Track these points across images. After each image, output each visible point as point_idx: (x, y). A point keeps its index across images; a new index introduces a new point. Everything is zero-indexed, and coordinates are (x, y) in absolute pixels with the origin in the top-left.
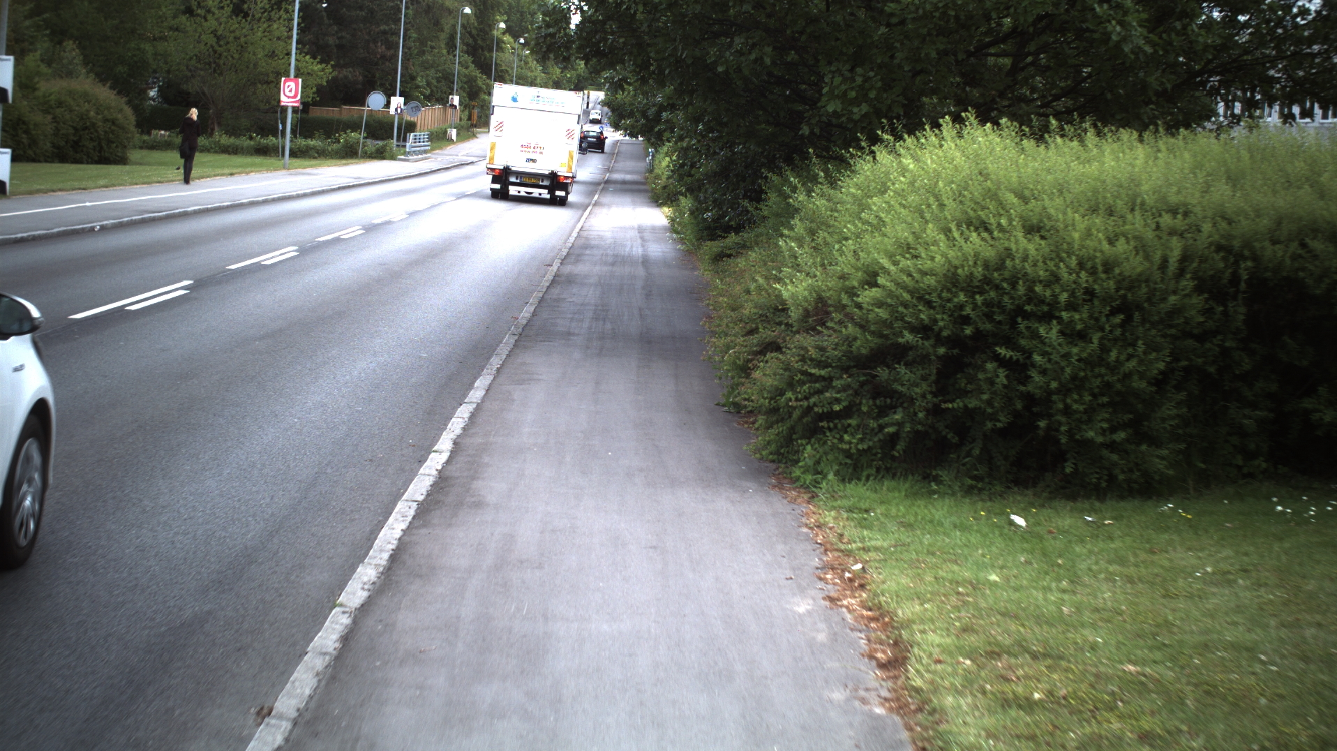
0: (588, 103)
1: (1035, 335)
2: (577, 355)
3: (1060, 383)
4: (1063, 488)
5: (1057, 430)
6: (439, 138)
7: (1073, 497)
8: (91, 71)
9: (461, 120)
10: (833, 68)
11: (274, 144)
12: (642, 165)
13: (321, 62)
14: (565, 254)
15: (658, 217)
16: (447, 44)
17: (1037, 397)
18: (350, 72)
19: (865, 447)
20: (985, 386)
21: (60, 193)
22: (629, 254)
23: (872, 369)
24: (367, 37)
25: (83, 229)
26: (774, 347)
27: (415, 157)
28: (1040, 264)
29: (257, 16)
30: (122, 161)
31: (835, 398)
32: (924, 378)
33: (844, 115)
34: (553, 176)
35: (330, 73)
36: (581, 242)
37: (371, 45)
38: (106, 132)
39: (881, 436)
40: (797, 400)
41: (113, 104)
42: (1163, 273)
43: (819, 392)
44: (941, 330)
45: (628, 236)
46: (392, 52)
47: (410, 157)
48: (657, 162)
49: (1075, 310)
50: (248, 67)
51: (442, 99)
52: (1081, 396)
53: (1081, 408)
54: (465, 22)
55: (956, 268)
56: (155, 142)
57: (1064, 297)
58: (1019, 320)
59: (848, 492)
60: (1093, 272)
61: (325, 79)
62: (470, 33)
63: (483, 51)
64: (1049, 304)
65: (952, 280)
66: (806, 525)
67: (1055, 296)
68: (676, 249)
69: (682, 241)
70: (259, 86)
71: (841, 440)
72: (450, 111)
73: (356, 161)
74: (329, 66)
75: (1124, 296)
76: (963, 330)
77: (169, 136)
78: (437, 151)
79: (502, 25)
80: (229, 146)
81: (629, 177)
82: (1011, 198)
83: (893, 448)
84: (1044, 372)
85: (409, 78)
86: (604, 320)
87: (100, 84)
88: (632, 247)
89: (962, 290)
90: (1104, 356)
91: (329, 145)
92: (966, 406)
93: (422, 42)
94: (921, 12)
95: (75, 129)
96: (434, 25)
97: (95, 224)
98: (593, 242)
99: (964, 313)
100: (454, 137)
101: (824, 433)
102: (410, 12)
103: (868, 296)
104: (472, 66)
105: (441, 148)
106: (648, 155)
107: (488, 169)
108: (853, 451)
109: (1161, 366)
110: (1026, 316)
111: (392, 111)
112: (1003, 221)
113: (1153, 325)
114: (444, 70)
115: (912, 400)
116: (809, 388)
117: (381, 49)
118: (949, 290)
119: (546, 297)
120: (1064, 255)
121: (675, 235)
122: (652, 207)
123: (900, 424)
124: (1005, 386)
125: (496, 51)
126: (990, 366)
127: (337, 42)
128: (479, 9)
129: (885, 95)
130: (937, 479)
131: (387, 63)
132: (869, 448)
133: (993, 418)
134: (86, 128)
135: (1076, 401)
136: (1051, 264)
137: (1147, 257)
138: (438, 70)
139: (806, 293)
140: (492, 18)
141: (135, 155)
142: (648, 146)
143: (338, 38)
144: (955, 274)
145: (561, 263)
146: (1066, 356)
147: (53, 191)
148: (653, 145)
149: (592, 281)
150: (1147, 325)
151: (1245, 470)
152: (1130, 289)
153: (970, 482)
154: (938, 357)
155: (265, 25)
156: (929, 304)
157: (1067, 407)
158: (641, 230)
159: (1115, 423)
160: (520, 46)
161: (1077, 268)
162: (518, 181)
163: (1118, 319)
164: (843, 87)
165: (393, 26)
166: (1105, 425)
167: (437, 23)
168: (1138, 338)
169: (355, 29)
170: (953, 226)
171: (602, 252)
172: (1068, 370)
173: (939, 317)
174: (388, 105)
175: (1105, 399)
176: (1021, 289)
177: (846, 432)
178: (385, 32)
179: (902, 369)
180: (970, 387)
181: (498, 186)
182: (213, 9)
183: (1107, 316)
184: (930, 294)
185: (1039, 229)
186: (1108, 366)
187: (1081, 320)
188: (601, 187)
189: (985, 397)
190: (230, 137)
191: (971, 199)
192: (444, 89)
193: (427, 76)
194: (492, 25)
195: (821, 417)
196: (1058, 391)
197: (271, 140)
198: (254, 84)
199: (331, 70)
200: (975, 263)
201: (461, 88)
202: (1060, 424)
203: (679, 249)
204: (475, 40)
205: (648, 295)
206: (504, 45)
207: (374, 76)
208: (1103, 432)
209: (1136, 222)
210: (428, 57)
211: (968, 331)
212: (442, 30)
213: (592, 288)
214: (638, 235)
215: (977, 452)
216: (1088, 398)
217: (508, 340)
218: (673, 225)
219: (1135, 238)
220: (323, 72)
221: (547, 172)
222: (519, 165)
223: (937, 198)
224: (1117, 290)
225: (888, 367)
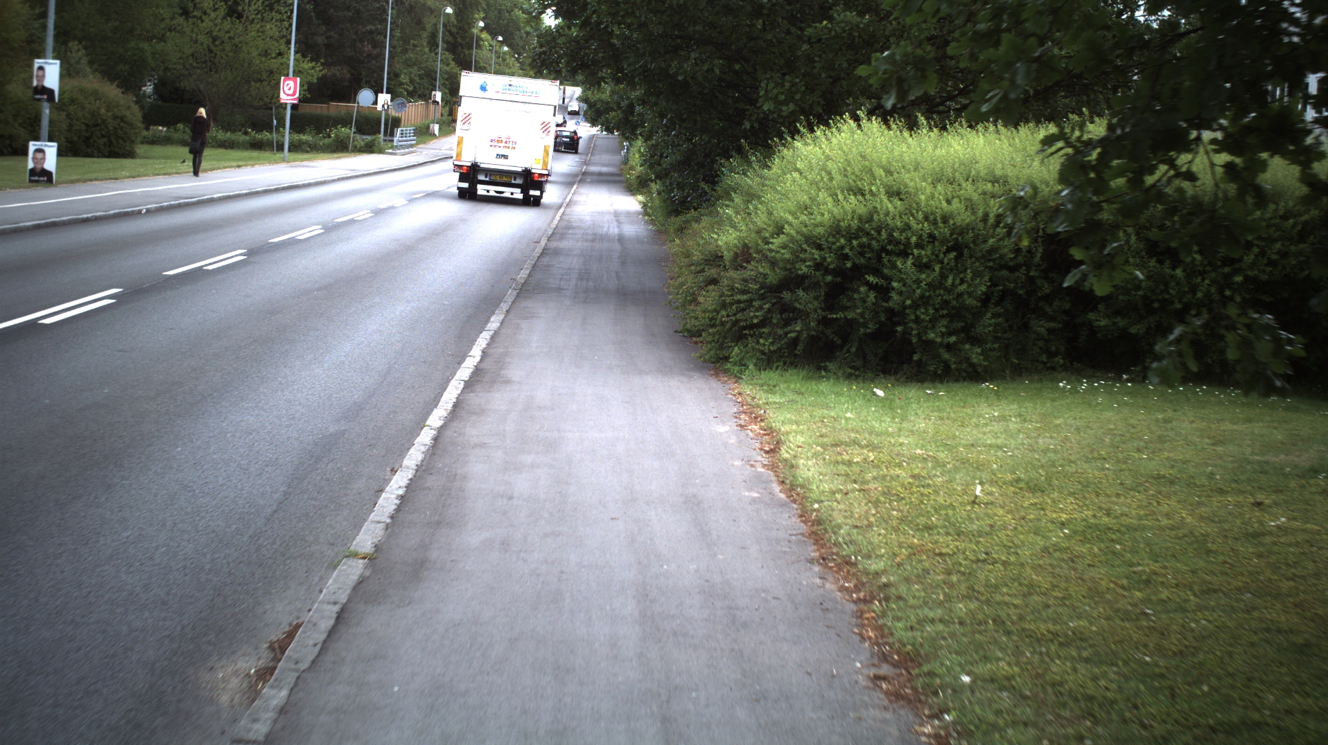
0: (564, 99)
1: (894, 266)
2: (567, 302)
3: (912, 300)
4: (916, 375)
5: (910, 334)
6: (423, 133)
7: (922, 381)
8: (96, 70)
9: (442, 115)
10: (768, 76)
11: (268, 139)
12: (617, 159)
13: (312, 60)
14: (550, 233)
15: (632, 204)
16: (429, 43)
17: (896, 310)
18: (338, 70)
19: (775, 348)
20: (859, 304)
21: (97, 182)
22: (607, 233)
23: (780, 292)
24: (354, 37)
25: (133, 212)
26: (714, 281)
27: (402, 151)
28: (897, 217)
29: (251, 18)
30: (130, 155)
31: (755, 316)
32: (816, 298)
33: (775, 112)
34: (527, 173)
35: (321, 71)
36: (564, 224)
37: (359, 44)
38: (115, 128)
39: (786, 340)
40: (728, 316)
41: (122, 102)
42: (985, 224)
43: (743, 310)
44: (829, 264)
45: (605, 219)
46: (378, 50)
47: (398, 151)
48: (631, 155)
49: (923, 249)
50: (242, 66)
51: (425, 96)
52: (927, 310)
53: (927, 318)
54: (446, 22)
55: (839, 221)
56: (155, 137)
57: (914, 239)
58: (884, 255)
59: (763, 376)
60: (935, 223)
61: (315, 77)
62: (450, 32)
63: (462, 48)
64: (904, 245)
65: (836, 230)
66: (731, 394)
67: (908, 239)
68: (648, 229)
69: (652, 222)
70: (253, 83)
71: (758, 343)
72: (432, 107)
73: (347, 154)
74: (319, 64)
75: (957, 239)
76: (845, 264)
77: (166, 131)
78: (421, 146)
79: (481, 24)
80: (225, 141)
81: (604, 169)
82: (880, 172)
83: (795, 349)
84: (901, 293)
85: (394, 75)
86: (587, 280)
87: (108, 83)
88: (609, 228)
89: (843, 236)
90: (943, 282)
91: (321, 140)
92: (846, 318)
93: (405, 40)
94: (833, 33)
95: (87, 125)
96: (416, 23)
97: (141, 208)
98: (574, 224)
99: (844, 252)
100: (437, 132)
101: (747, 339)
102: (394, 11)
103: (777, 241)
104: (453, 64)
105: (425, 143)
106: (623, 149)
107: (455, 165)
108: (766, 351)
109: (984, 288)
110: (888, 253)
111: (379, 107)
112: (873, 188)
113: (977, 259)
114: (426, 67)
115: (807, 314)
116: (737, 308)
117: (368, 48)
118: (834, 236)
119: (538, 263)
120: (914, 211)
121: (646, 218)
122: (627, 195)
123: (800, 332)
124: (873, 304)
125: (476, 48)
126: (863, 289)
127: (326, 41)
128: (458, 8)
129: (808, 97)
130: (825, 369)
131: (374, 62)
132: (778, 348)
133: (865, 325)
134: (97, 125)
135: (923, 313)
136: (905, 218)
137: (974, 213)
138: (420, 68)
139: (736, 242)
140: (471, 17)
141: (141, 149)
142: (623, 139)
143: (327, 38)
144: (838, 225)
145: (548, 240)
146: (918, 281)
147: (91, 180)
148: (627, 139)
149: (575, 253)
150: (973, 259)
151: (1049, 365)
152: (961, 233)
153: (850, 370)
154: (826, 284)
155: (259, 26)
156: (819, 247)
157: (917, 317)
158: (617, 214)
159: (952, 329)
160: (499, 44)
161: (923, 220)
162: (487, 179)
163: (953, 255)
164: (775, 91)
165: (379, 26)
166: (944, 330)
167: (419, 22)
168: (966, 269)
169: (342, 29)
170: (839, 192)
171: (582, 232)
172: (918, 291)
173: (827, 255)
174: (376, 103)
175: (945, 312)
176: (884, 235)
177: (761, 337)
178: (371, 32)
179: (801, 293)
180: (849, 304)
181: (465, 185)
182: (208, 11)
183: (945, 253)
184: (819, 239)
185: (898, 194)
186: (945, 289)
187: (926, 255)
188: (578, 179)
189: (858, 311)
190: (226, 132)
191: (853, 173)
192: (426, 85)
193: (410, 73)
194: (471, 24)
195: (744, 328)
196: (910, 307)
197: (265, 135)
198: (248, 82)
199: (321, 68)
200: (853, 217)
201: (442, 85)
202: (912, 329)
203: (651, 230)
204: (455, 38)
205: (623, 263)
206: (482, 43)
207: (360, 74)
208: (943, 335)
209: (968, 190)
210: (411, 55)
211: (849, 265)
212: (424, 29)
213: (576, 258)
214: (614, 218)
215: (853, 350)
216: (931, 311)
217: (511, 295)
218: (645, 211)
219: (966, 199)
220: (316, 71)
221: (520, 170)
222: (488, 160)
223: (829, 173)
224: (951, 235)
225: (791, 291)
